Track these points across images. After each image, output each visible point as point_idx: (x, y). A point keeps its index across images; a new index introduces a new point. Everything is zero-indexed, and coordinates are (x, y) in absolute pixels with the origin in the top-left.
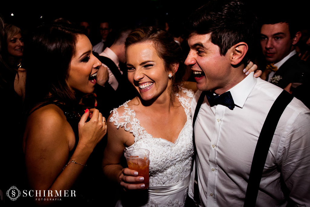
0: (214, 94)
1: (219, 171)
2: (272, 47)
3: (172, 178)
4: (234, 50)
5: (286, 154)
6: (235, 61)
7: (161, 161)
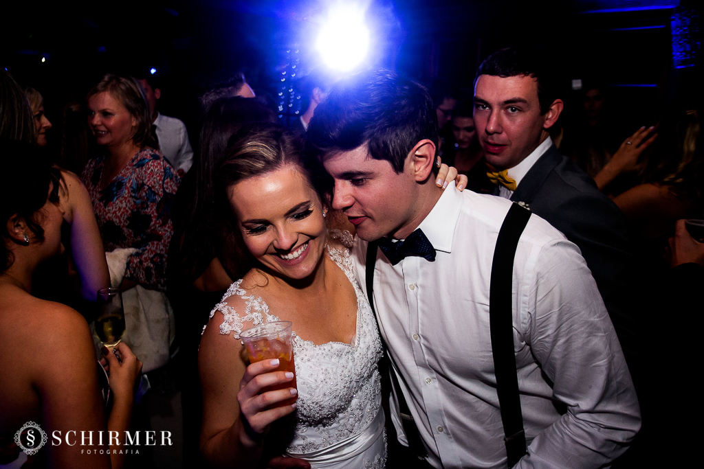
0: (395, 241)
1: (439, 380)
2: (500, 131)
3: (362, 416)
4: (414, 156)
5: (533, 325)
6: (421, 174)
7: (345, 387)
